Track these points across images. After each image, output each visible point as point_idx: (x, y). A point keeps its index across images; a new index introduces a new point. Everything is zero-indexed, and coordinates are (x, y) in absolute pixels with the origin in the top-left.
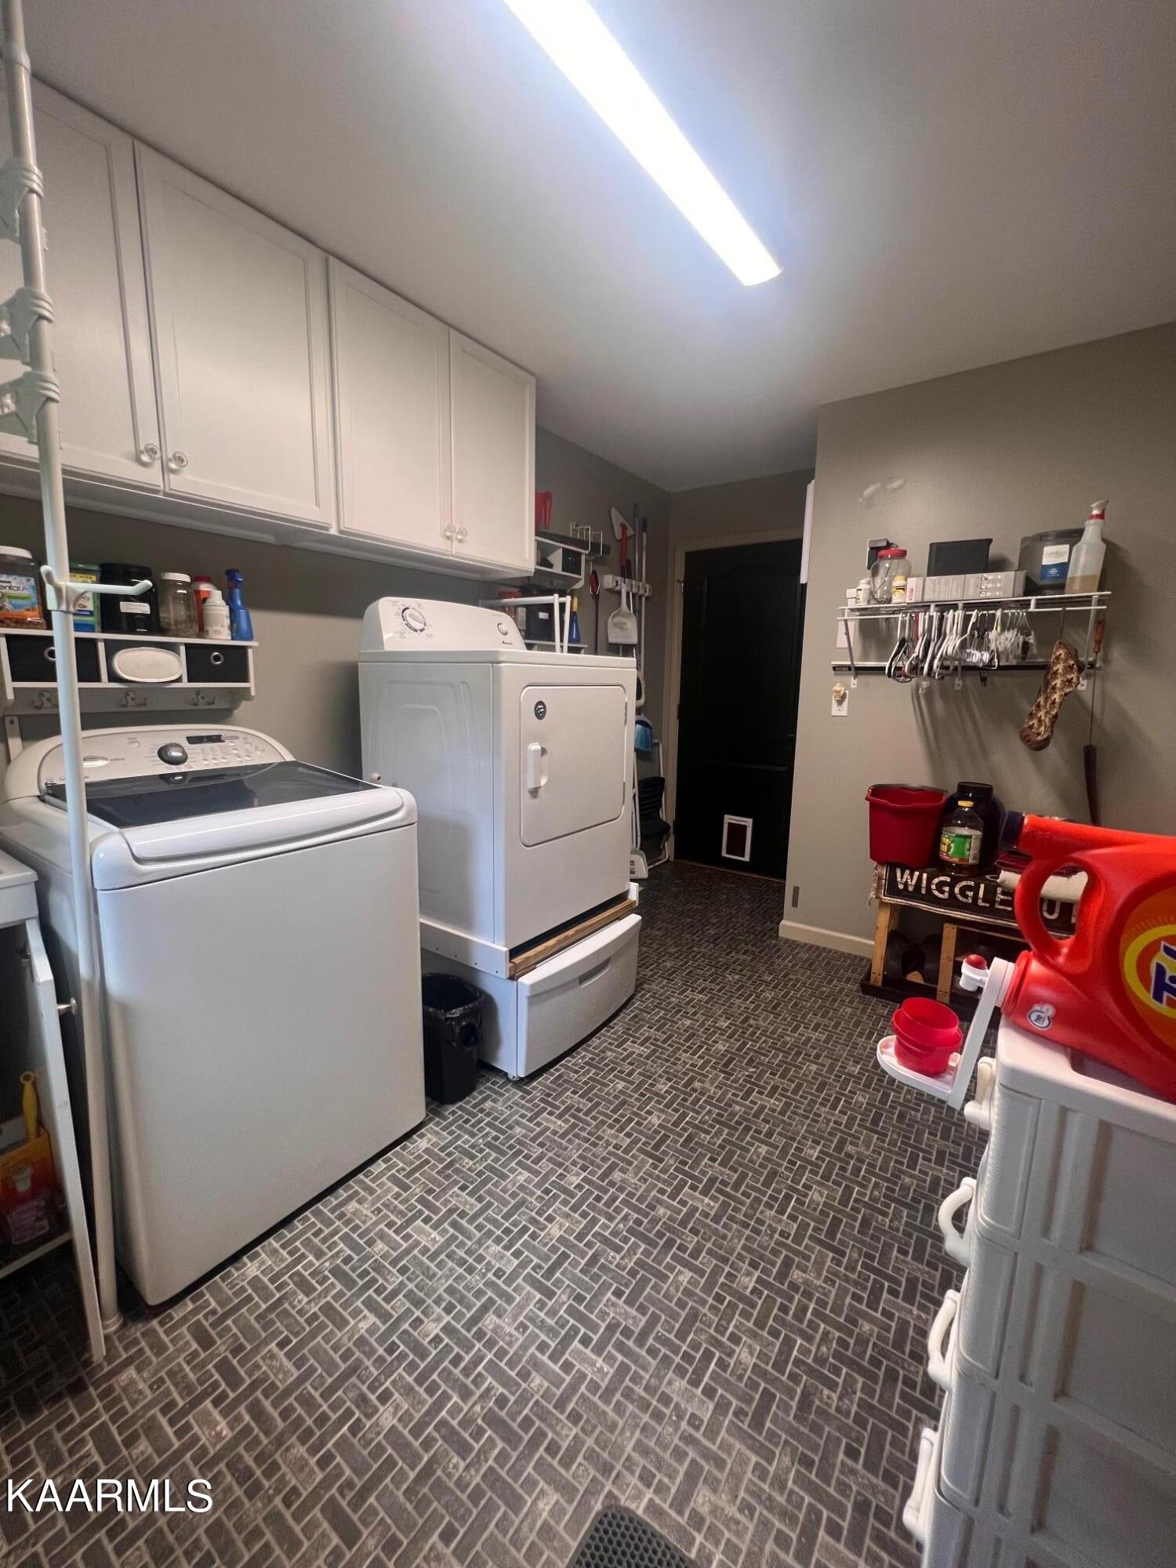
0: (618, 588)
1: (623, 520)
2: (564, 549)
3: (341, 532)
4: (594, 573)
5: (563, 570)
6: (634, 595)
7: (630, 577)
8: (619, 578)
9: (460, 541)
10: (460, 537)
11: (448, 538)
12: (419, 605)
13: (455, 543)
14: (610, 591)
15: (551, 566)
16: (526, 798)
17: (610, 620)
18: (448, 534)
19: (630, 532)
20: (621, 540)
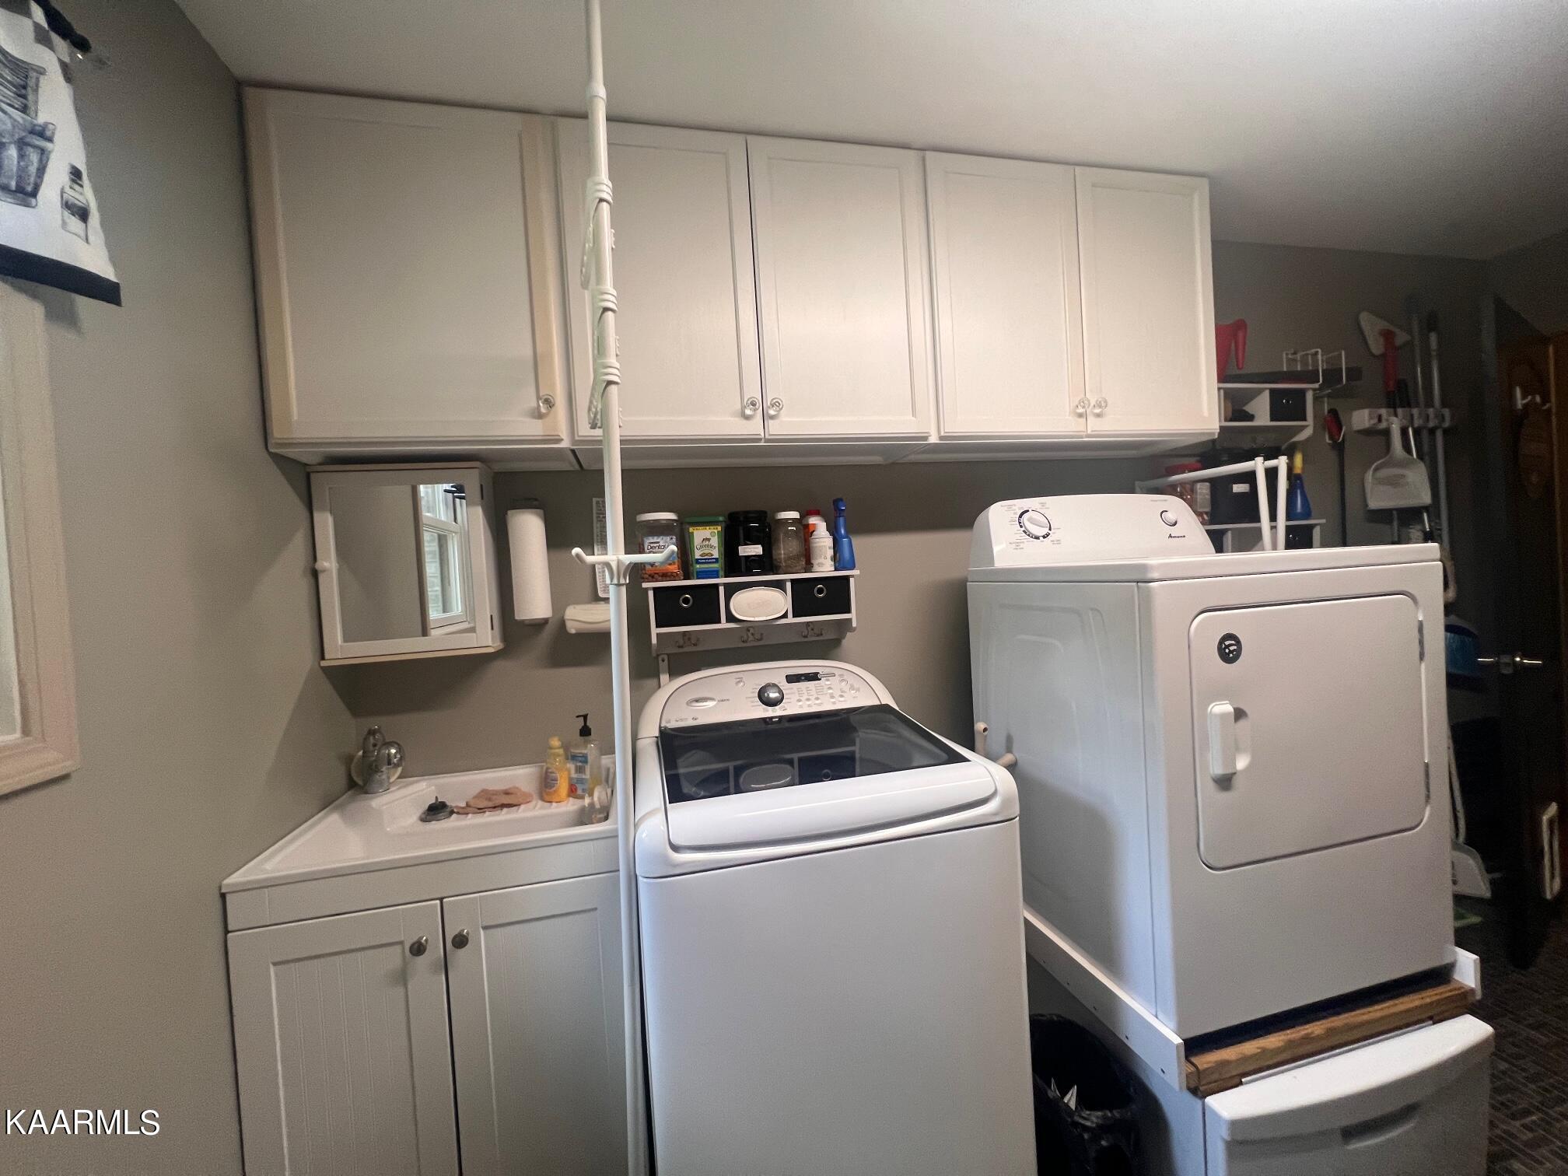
0: (1383, 425)
1: (1383, 325)
2: (1272, 391)
3: (941, 438)
4: (1334, 413)
5: (1272, 419)
6: (1417, 432)
7: (1407, 403)
8: (1383, 411)
9: (1098, 415)
10: (1097, 411)
11: (1080, 415)
12: (1043, 504)
13: (1091, 419)
14: (1368, 432)
15: (1251, 418)
16: (1207, 790)
17: (1369, 476)
18: (1080, 410)
19: (1401, 338)
20: (1383, 355)
